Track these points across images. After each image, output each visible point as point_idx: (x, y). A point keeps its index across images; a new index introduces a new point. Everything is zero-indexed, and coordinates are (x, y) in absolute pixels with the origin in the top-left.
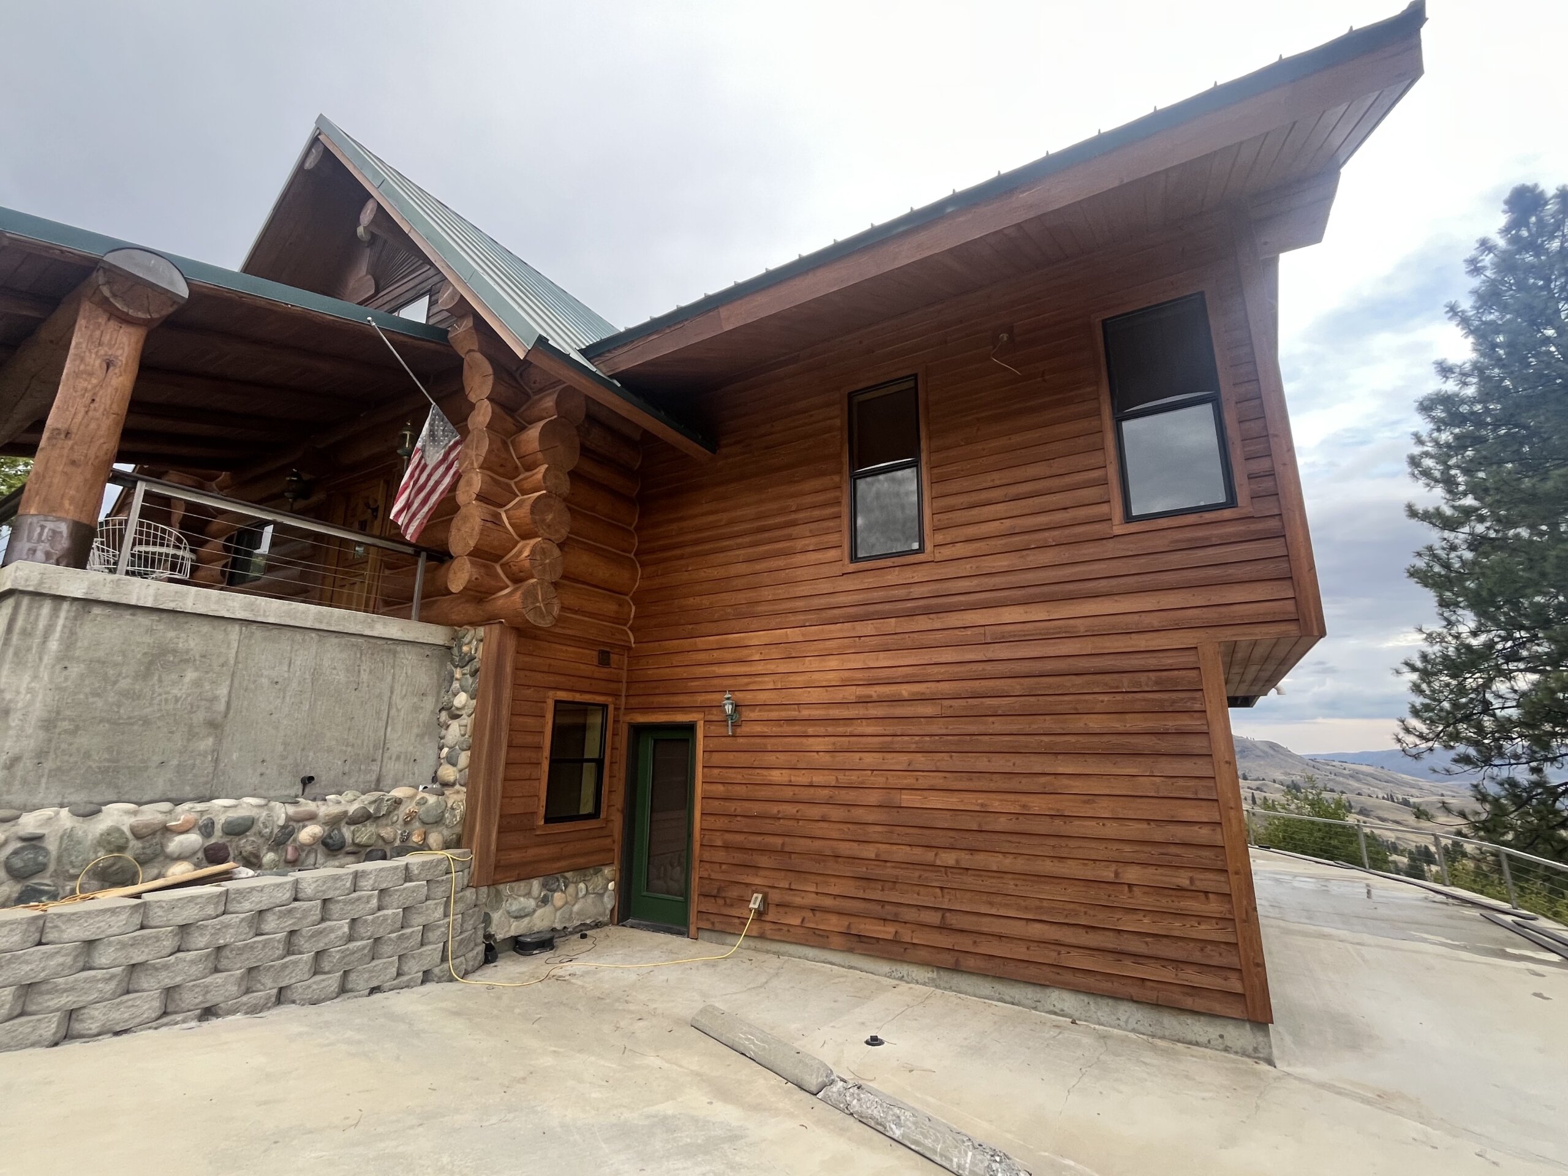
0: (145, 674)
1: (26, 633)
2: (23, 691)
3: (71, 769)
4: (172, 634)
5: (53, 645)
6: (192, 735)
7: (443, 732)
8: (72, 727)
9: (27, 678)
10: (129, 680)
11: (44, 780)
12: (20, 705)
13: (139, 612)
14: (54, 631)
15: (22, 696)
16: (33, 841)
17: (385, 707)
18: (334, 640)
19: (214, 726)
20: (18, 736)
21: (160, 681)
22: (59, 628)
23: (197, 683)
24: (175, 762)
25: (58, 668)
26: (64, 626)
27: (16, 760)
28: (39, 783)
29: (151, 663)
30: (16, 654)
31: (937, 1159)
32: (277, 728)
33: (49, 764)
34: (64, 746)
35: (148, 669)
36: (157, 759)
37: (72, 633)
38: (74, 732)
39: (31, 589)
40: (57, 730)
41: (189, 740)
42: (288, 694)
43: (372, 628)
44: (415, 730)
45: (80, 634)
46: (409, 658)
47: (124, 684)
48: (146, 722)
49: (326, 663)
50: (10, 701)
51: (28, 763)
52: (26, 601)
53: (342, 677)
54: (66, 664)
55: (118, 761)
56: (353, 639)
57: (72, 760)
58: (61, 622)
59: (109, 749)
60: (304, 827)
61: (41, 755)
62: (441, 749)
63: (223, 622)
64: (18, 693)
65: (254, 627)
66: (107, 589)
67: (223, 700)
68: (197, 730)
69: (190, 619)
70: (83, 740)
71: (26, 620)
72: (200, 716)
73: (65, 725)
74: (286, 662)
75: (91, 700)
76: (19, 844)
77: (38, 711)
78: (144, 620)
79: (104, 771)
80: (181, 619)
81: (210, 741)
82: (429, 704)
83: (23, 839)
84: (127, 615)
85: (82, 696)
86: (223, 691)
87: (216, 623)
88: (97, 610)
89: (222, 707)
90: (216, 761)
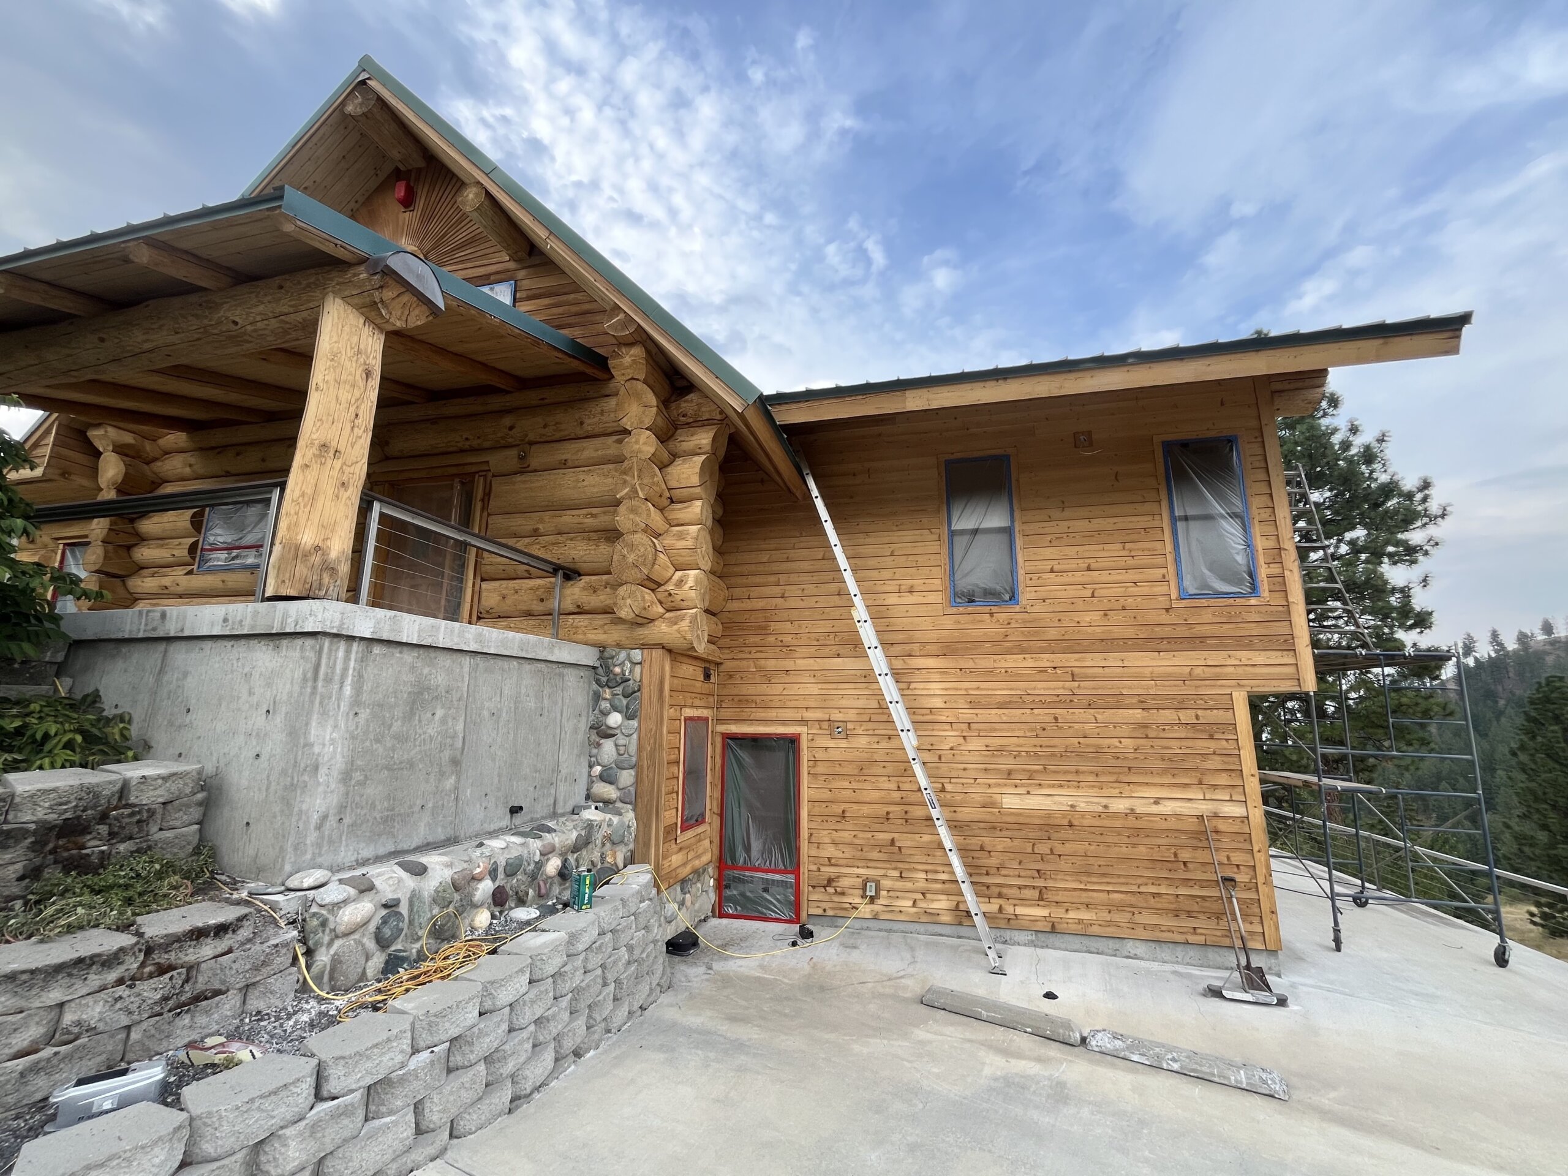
0: (409, 716)
1: (328, 680)
2: (327, 743)
3: (362, 823)
4: (426, 671)
5: (348, 690)
6: (442, 774)
7: (595, 751)
8: (362, 778)
9: (329, 729)
10: (399, 723)
11: (344, 838)
12: (326, 759)
13: (405, 649)
14: (347, 676)
15: (326, 749)
16: (390, 905)
17: (558, 731)
18: (527, 667)
19: (455, 762)
20: (325, 792)
21: (420, 721)
22: (351, 672)
23: (443, 721)
24: (430, 805)
25: (351, 716)
26: (354, 669)
27: (325, 817)
28: (341, 842)
29: (414, 702)
30: (321, 703)
31: (1217, 1079)
32: (494, 760)
33: (347, 821)
34: (357, 799)
35: (412, 709)
36: (419, 803)
37: (360, 676)
38: (362, 784)
39: (335, 631)
40: (353, 782)
41: (440, 780)
42: (501, 724)
43: (552, 652)
44: (576, 751)
45: (366, 676)
46: (572, 677)
47: (397, 726)
48: (411, 765)
49: (523, 691)
50: (319, 755)
51: (332, 821)
52: (327, 642)
53: (532, 704)
54: (357, 710)
55: (393, 809)
56: (539, 665)
57: (363, 813)
58: (352, 664)
59: (388, 798)
60: (548, 860)
61: (342, 808)
62: (591, 767)
63: (459, 655)
64: (324, 745)
65: (478, 658)
66: (387, 627)
67: (461, 735)
68: (444, 769)
69: (439, 653)
70: (370, 791)
71: (328, 665)
72: (446, 755)
73: (358, 776)
74: (498, 691)
75: (375, 746)
76: (384, 912)
77: (339, 763)
78: (409, 656)
79: (386, 820)
80: (433, 654)
81: (452, 780)
82: (583, 725)
83: (385, 906)
84: (396, 652)
85: (368, 744)
86: (460, 727)
87: (455, 656)
88: (377, 650)
89: (459, 744)
90: (457, 799)
